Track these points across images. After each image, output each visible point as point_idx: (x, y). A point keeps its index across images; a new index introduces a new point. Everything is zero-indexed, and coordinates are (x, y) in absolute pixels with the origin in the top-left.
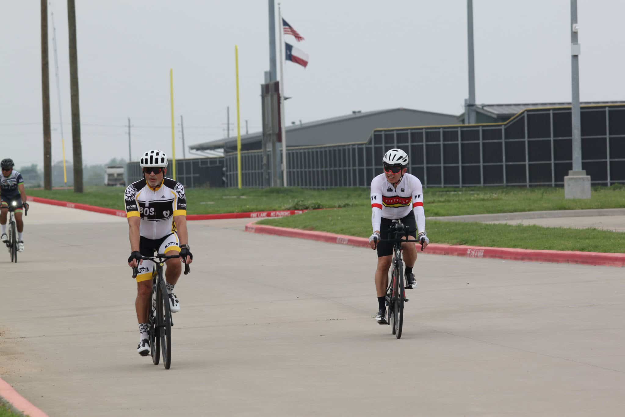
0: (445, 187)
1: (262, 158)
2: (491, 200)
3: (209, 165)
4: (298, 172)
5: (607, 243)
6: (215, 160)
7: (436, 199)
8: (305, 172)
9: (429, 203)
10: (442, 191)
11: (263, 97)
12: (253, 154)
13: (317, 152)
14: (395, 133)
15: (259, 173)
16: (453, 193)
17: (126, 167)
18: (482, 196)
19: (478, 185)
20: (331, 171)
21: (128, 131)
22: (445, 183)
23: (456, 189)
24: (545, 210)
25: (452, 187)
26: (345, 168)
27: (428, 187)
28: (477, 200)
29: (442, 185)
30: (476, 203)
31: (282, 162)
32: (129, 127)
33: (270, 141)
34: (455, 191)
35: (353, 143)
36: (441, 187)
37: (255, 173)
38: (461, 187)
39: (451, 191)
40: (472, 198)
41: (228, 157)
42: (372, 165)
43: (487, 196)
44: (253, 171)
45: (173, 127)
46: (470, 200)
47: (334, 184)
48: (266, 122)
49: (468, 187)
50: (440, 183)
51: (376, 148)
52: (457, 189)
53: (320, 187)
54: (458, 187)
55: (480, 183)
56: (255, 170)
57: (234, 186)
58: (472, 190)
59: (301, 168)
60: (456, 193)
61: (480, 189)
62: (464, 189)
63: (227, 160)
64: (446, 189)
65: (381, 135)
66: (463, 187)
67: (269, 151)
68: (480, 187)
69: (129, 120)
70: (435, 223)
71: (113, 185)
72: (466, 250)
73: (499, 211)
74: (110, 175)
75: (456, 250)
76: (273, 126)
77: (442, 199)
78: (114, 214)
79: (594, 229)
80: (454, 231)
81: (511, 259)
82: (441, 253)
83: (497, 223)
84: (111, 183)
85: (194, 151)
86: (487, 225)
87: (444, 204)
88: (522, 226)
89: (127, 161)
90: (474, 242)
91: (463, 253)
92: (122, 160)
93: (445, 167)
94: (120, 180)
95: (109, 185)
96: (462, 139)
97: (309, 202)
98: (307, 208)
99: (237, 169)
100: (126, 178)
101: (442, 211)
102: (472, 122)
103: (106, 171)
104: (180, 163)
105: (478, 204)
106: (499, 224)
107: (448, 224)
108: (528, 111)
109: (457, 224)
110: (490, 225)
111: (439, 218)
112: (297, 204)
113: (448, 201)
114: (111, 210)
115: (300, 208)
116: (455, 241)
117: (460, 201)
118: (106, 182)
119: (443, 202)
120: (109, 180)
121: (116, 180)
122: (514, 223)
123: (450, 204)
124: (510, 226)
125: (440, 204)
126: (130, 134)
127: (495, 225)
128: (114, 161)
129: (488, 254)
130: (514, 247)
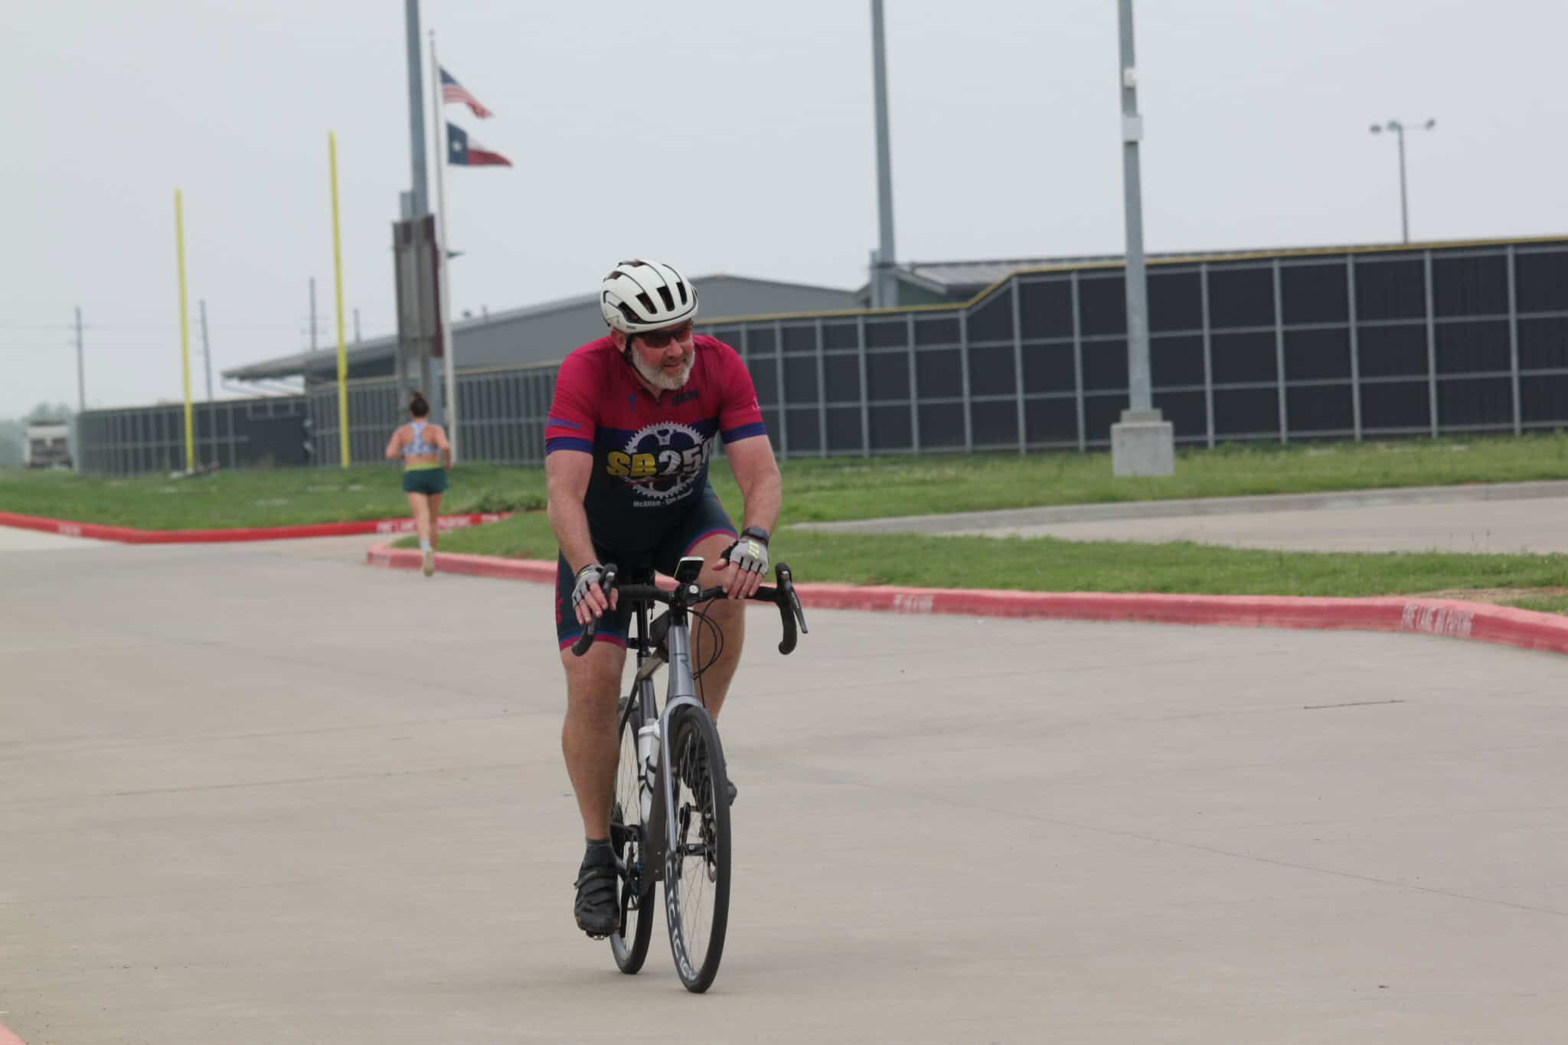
0: (828, 457)
1: (396, 396)
2: (939, 482)
3: (271, 415)
4: (482, 427)
5: (1221, 574)
6: (285, 402)
7: (812, 481)
8: (500, 426)
9: (797, 491)
10: (824, 466)
11: (399, 251)
12: (375, 387)
16: (847, 469)
17: (73, 423)
18: (918, 474)
19: (907, 451)
21: (75, 339)
22: (829, 447)
23: (856, 460)
24: (1068, 503)
25: (846, 456)
28: (907, 483)
29: (822, 453)
30: (904, 490)
31: (444, 402)
32: (79, 328)
33: (416, 354)
34: (852, 465)
36: (820, 457)
38: (866, 456)
39: (844, 466)
40: (896, 479)
41: (315, 396)
43: (932, 474)
45: (184, 328)
46: (890, 484)
48: (406, 313)
49: (884, 455)
50: (818, 448)
52: (859, 460)
54: (861, 456)
55: (910, 446)
56: (381, 423)
57: (332, 462)
58: (894, 463)
59: (490, 417)
60: (854, 469)
61: (911, 460)
62: (877, 460)
63: (313, 401)
64: (832, 462)
66: (871, 455)
67: (413, 378)
68: (911, 455)
69: (78, 312)
70: (816, 537)
71: (42, 466)
72: (890, 597)
73: (961, 509)
74: (37, 443)
75: (868, 597)
76: (422, 320)
77: (827, 483)
78: (52, 529)
79: (1188, 544)
80: (863, 555)
81: (997, 614)
82: (831, 606)
83: (960, 533)
84: (39, 460)
85: (235, 383)
86: (936, 539)
87: (831, 493)
88: (1019, 539)
89: (75, 408)
90: (907, 579)
91: (884, 604)
92: (63, 408)
93: (829, 412)
94: (58, 453)
95: (33, 465)
96: (869, 343)
97: (514, 495)
98: (509, 509)
99: (337, 423)
100: (73, 449)
101: (830, 510)
102: (888, 304)
103: (25, 434)
104: (203, 411)
105: (911, 491)
106: (967, 538)
107: (845, 540)
108: (1021, 275)
109: (868, 538)
110: (944, 540)
111: (822, 526)
112: (487, 499)
113: (843, 487)
114: (47, 521)
115: (494, 509)
116: (864, 577)
117: (868, 487)
118: (27, 456)
119: (831, 489)
120: (34, 453)
121: (50, 453)
122: (1000, 533)
123: (846, 493)
124: (990, 540)
125: (824, 494)
126: (79, 345)
127: (954, 539)
128: (42, 409)
129: (942, 605)
130: (1005, 586)
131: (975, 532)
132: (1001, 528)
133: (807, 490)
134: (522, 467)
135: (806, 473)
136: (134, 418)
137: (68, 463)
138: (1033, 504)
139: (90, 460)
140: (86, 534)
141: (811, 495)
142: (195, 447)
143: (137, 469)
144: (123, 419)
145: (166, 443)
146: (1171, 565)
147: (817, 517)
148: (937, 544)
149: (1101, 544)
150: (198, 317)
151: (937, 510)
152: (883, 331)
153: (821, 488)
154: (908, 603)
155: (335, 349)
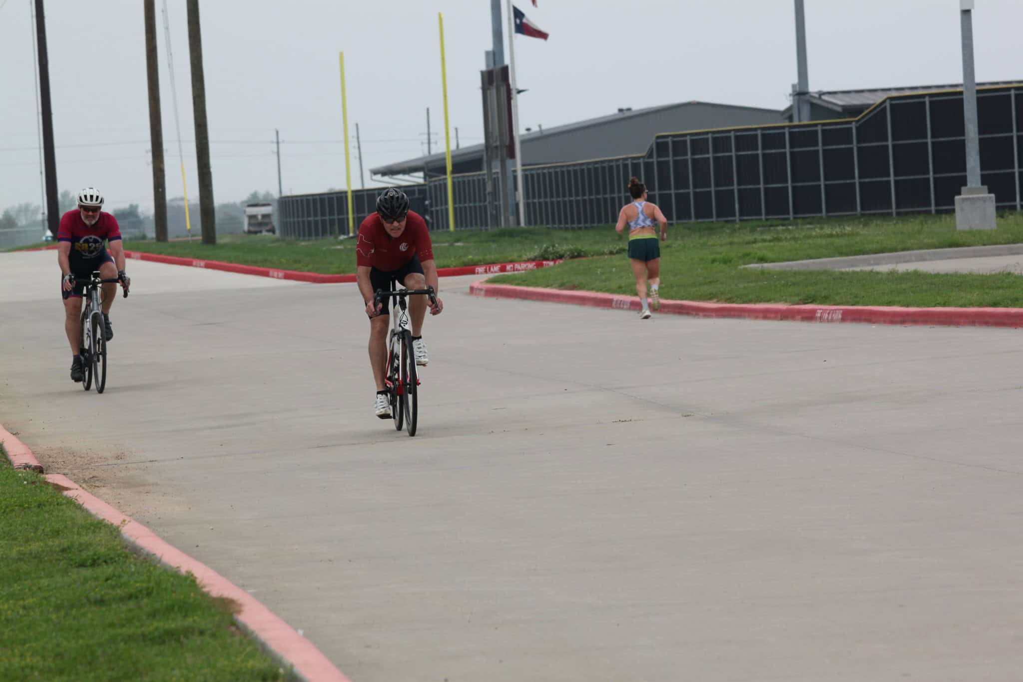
0: (767, 220)
1: (484, 184)
2: (842, 236)
4: (540, 204)
6: (413, 188)
7: (757, 236)
8: (552, 203)
9: (748, 243)
10: (765, 226)
11: (485, 90)
12: (471, 178)
13: (569, 172)
14: (688, 138)
15: (480, 207)
16: (780, 228)
17: (276, 205)
18: (827, 230)
19: (819, 215)
20: (591, 201)
21: (275, 150)
22: (767, 214)
23: (785, 222)
24: (928, 248)
25: (778, 219)
26: (612, 196)
27: (741, 220)
28: (821, 236)
29: (763, 217)
30: (820, 241)
31: (516, 188)
32: (278, 143)
33: (497, 157)
34: (783, 225)
35: (624, 156)
36: (761, 219)
37: (475, 207)
38: (791, 218)
39: (777, 226)
40: (814, 233)
41: (432, 184)
42: (654, 190)
43: (837, 230)
44: (472, 205)
45: (346, 142)
46: (809, 237)
47: (596, 220)
48: (490, 130)
49: (803, 218)
50: (760, 214)
51: (659, 163)
52: (786, 222)
53: (575, 226)
54: (788, 219)
55: (820, 211)
56: (475, 201)
57: (443, 227)
58: (810, 223)
59: (546, 197)
60: (784, 228)
61: (820, 221)
62: (799, 221)
63: (430, 188)
64: (769, 223)
65: (667, 143)
66: (795, 218)
67: (494, 173)
68: (821, 218)
69: (277, 132)
70: (763, 272)
71: (256, 233)
72: (814, 312)
73: (857, 253)
74: (252, 217)
75: (799, 312)
76: (501, 135)
77: (768, 237)
78: (266, 274)
79: (1009, 274)
80: (794, 284)
81: (885, 322)
82: (775, 318)
83: (857, 269)
84: (252, 229)
85: (379, 177)
86: (842, 273)
87: (772, 244)
88: (897, 272)
89: (276, 195)
90: (825, 300)
91: (809, 317)
92: (268, 194)
93: (766, 190)
94: (266, 224)
95: (250, 232)
96: (792, 146)
97: (564, 248)
98: (561, 257)
99: (446, 203)
100: (275, 221)
101: (770, 255)
102: (804, 119)
103: (245, 212)
104: (359, 195)
105: (823, 242)
106: (861, 271)
107: (782, 275)
108: (892, 99)
109: (796, 273)
110: (848, 273)
111: (766, 265)
112: (546, 251)
113: (778, 239)
114: (261, 269)
115: (551, 257)
116: (797, 299)
117: (795, 239)
118: (246, 228)
119: (770, 241)
120: (250, 224)
121: (260, 224)
122: (884, 268)
123: (781, 244)
124: (878, 273)
125: (766, 244)
126: (278, 154)
127: (854, 272)
128: (255, 195)
129: (848, 317)
130: (889, 304)
131: (868, 268)
132: (884, 266)
133: (755, 242)
134: (567, 229)
135: (753, 230)
136: (314, 201)
137: (273, 231)
138: (904, 249)
139: (286, 228)
140: (287, 277)
141: (760, 245)
142: (354, 219)
143: (317, 234)
144: (308, 201)
145: (336, 217)
146: (999, 288)
147: (762, 260)
148: (842, 276)
149: (952, 275)
150: (355, 134)
151: (841, 254)
152: (802, 137)
153: (764, 241)
155: (444, 154)
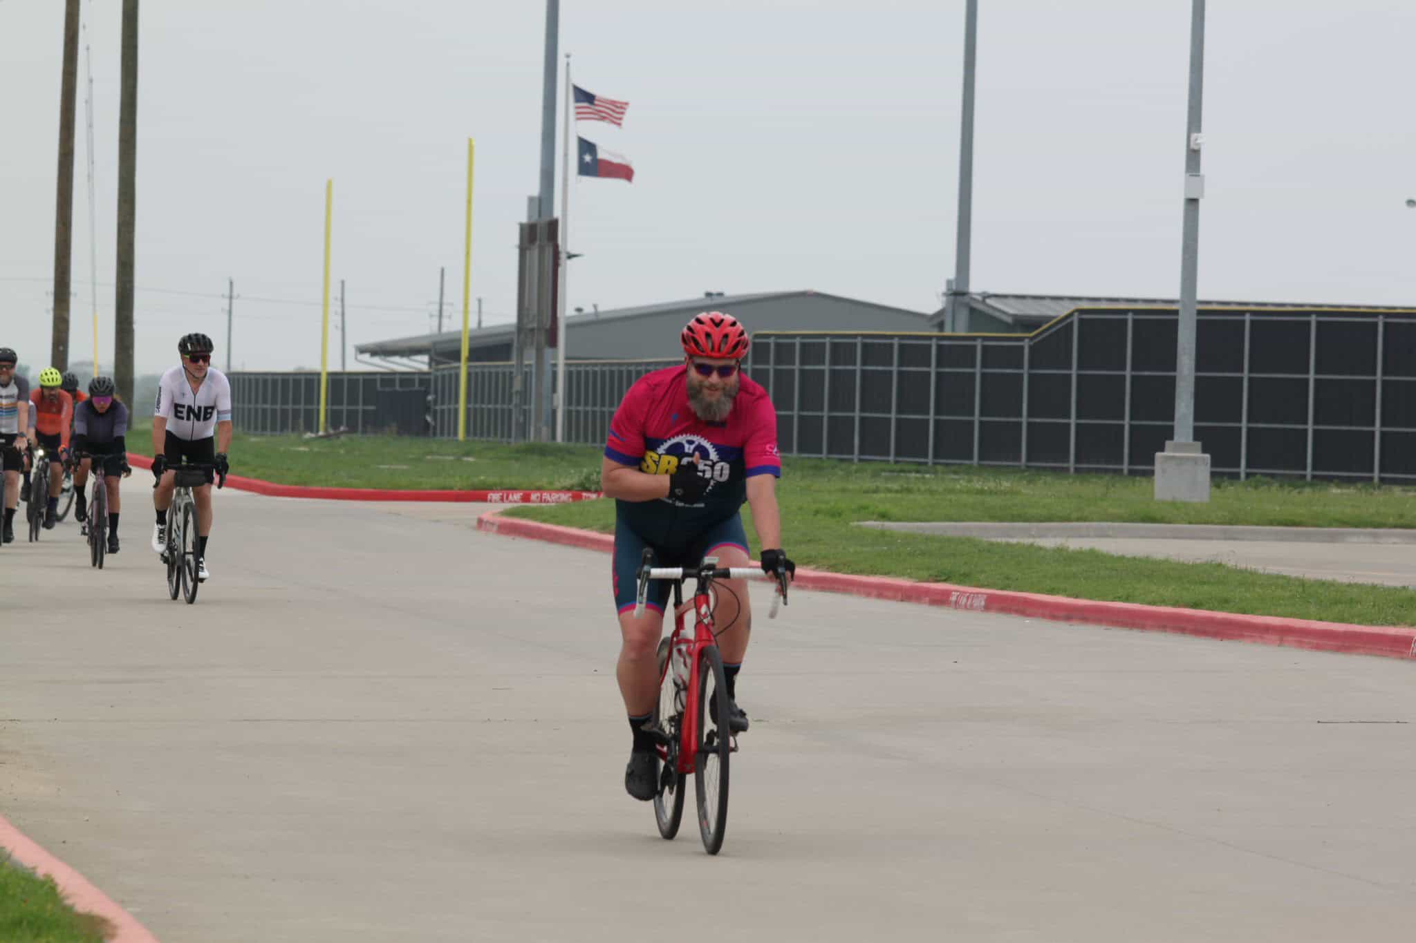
0: (896, 462)
1: (511, 379)
2: (996, 493)
3: (398, 388)
4: (586, 413)
5: (1248, 595)
6: (411, 377)
7: (880, 484)
8: (602, 413)
9: (866, 492)
10: (892, 471)
11: (523, 250)
12: (493, 370)
14: (797, 341)
15: (503, 410)
16: (913, 475)
18: (977, 484)
19: (967, 462)
21: (227, 308)
22: (898, 454)
23: (920, 468)
24: (1113, 520)
25: (912, 463)
27: (860, 460)
28: (968, 492)
29: (892, 458)
30: (965, 498)
31: (554, 389)
32: (231, 298)
33: (532, 343)
34: (918, 472)
36: (888, 462)
37: (496, 410)
38: (930, 464)
39: (910, 472)
40: (958, 487)
41: (439, 373)
43: (991, 485)
44: (491, 406)
45: (326, 304)
46: (952, 491)
48: (525, 304)
49: (947, 465)
50: (888, 454)
51: (755, 371)
52: (923, 468)
54: (925, 464)
55: (970, 457)
56: (496, 402)
57: (449, 434)
58: (955, 473)
59: (595, 404)
60: (918, 475)
61: (971, 470)
62: (939, 468)
63: (436, 378)
64: (898, 467)
65: (768, 345)
66: (935, 464)
67: (527, 366)
68: (971, 466)
69: (231, 283)
70: (883, 534)
72: (947, 593)
73: (1014, 518)
75: (927, 592)
76: (540, 313)
77: (895, 486)
79: (1220, 565)
80: (923, 554)
81: (1043, 616)
82: (894, 598)
83: (1014, 541)
85: (366, 357)
86: (992, 544)
87: (899, 495)
88: (1066, 550)
90: (964, 578)
91: (941, 600)
93: (898, 421)
96: (939, 364)
99: (457, 400)
101: (894, 511)
102: (960, 328)
104: (336, 380)
105: (971, 499)
106: (1018, 544)
107: (909, 539)
108: (1081, 311)
109: (928, 539)
110: (998, 545)
111: (888, 524)
112: (587, 478)
113: (909, 491)
115: (593, 488)
116: (925, 574)
117: (932, 492)
119: (897, 491)
122: (1049, 543)
123: (911, 496)
124: (1040, 548)
125: (893, 495)
126: (230, 312)
127: (1008, 545)
129: (995, 604)
130: (1052, 591)
131: (1027, 541)
132: (1050, 539)
133: (876, 491)
135: (875, 475)
136: (275, 382)
138: (1078, 520)
141: (882, 495)
142: (326, 411)
143: (273, 429)
144: (265, 381)
145: (302, 407)
146: (1204, 583)
147: (884, 516)
148: (991, 548)
149: (1140, 560)
150: (339, 294)
151: (993, 518)
152: (955, 353)
153: (889, 490)
154: (963, 601)
155: (460, 332)
